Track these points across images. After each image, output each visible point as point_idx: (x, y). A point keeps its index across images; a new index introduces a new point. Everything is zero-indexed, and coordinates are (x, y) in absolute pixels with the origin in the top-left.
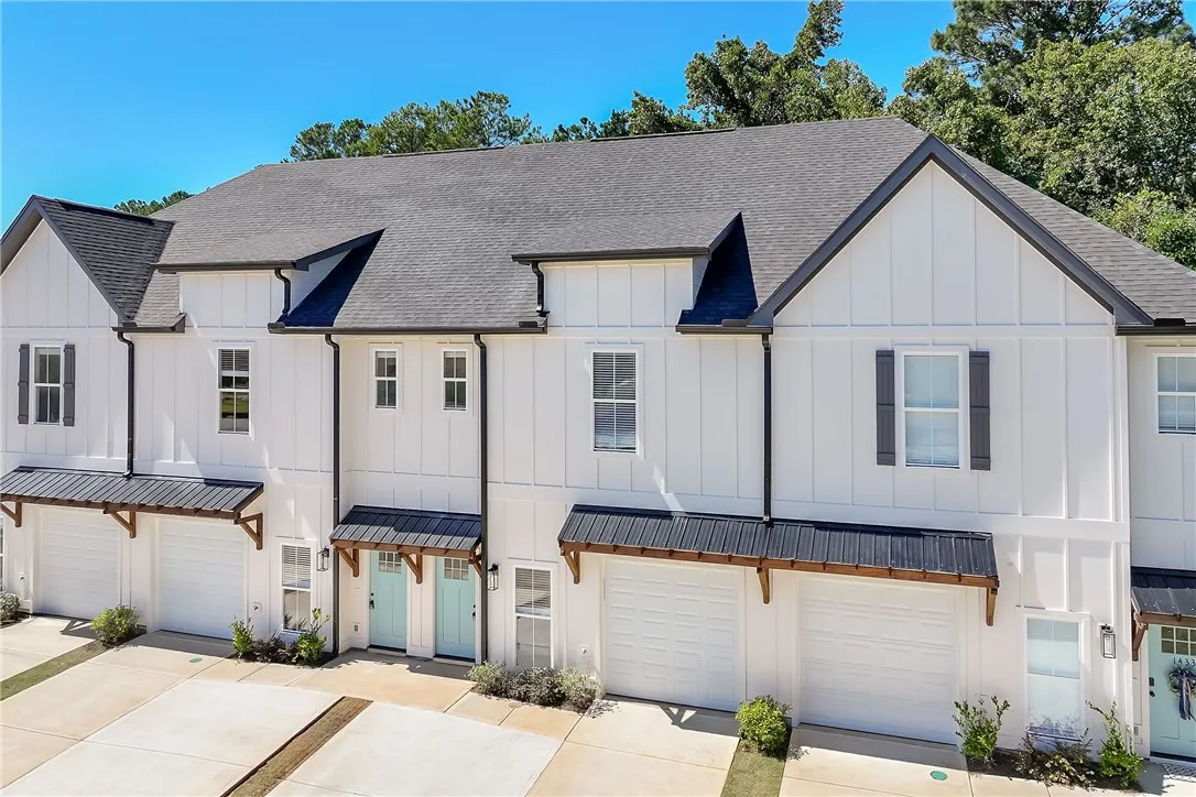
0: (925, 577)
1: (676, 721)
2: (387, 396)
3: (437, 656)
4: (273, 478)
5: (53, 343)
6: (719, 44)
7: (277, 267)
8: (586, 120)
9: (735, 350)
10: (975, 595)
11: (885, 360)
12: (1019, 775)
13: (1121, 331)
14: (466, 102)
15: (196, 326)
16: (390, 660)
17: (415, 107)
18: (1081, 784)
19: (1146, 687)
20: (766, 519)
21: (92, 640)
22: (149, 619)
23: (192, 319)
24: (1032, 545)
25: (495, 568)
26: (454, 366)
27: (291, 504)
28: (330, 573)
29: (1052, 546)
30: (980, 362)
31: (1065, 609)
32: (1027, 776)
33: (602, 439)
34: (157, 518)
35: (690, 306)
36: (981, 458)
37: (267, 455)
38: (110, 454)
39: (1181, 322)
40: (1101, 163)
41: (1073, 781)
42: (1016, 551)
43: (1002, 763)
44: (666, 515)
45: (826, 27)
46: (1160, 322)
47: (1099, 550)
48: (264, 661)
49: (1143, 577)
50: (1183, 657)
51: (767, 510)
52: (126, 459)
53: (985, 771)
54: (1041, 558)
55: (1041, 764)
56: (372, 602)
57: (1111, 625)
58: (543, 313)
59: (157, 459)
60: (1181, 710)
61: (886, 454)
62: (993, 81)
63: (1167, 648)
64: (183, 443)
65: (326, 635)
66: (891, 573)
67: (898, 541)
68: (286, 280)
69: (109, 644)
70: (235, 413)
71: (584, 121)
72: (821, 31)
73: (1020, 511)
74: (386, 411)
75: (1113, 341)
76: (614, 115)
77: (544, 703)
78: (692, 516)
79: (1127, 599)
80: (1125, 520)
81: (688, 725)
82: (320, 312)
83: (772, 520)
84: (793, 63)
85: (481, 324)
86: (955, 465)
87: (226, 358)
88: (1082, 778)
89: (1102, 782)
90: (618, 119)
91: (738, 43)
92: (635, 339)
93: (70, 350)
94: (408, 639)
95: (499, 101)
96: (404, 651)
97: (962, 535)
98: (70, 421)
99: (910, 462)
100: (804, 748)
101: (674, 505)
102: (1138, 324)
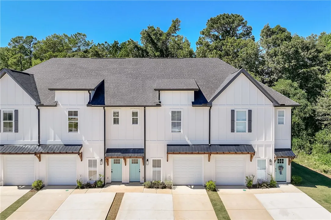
0: (242, 153)
1: (191, 188)
2: (116, 121)
3: (130, 182)
4: (85, 143)
5: (10, 109)
6: (148, 27)
7: (89, 90)
8: (107, 42)
9: (203, 110)
10: (248, 156)
11: (233, 112)
12: (257, 188)
13: (275, 106)
14: (74, 35)
15: (61, 105)
16: (120, 184)
17: (56, 35)
18: (267, 188)
19: (275, 170)
20: (209, 144)
21: (30, 190)
22: (46, 182)
23: (59, 103)
24: (259, 146)
25: (147, 160)
26: (135, 114)
27: (91, 149)
28: (103, 165)
29: (262, 146)
30: (250, 112)
31: (264, 157)
32: (259, 188)
33: (174, 130)
34: (47, 156)
35: (193, 101)
36: (250, 130)
37: (84, 137)
38: (31, 139)
39: (284, 105)
40: (240, 65)
41: (267, 187)
42: (256, 147)
43: (255, 187)
44: (188, 145)
45: (177, 26)
46: (281, 105)
47: (269, 146)
48: (87, 188)
49: (276, 150)
50: (281, 164)
51: (210, 143)
52: (38, 140)
53: (251, 188)
54: (260, 148)
55: (261, 185)
56: (112, 171)
57: (271, 159)
58: (160, 102)
59: (48, 140)
60: (280, 173)
61: (233, 130)
62: (216, 44)
63: (278, 163)
64: (56, 135)
65: (102, 180)
66: (236, 153)
67: (236, 147)
68: (90, 94)
69: (38, 190)
70: (73, 127)
71: (106, 42)
72: (175, 27)
73: (256, 140)
74: (116, 125)
75: (273, 108)
76: (115, 42)
77: (162, 188)
78: (194, 145)
79: (274, 154)
80: (274, 140)
81: (194, 188)
82: (99, 101)
83: (211, 145)
84: (168, 35)
85: (145, 104)
86: (245, 132)
87: (70, 113)
88: (268, 187)
89: (271, 187)
90: (116, 43)
91: (153, 27)
92: (181, 108)
93: (16, 112)
94: (122, 179)
95: (83, 36)
96: (122, 182)
97: (247, 145)
98: (16, 130)
99: (237, 132)
100: (219, 189)
101: (189, 143)
102: (277, 105)
